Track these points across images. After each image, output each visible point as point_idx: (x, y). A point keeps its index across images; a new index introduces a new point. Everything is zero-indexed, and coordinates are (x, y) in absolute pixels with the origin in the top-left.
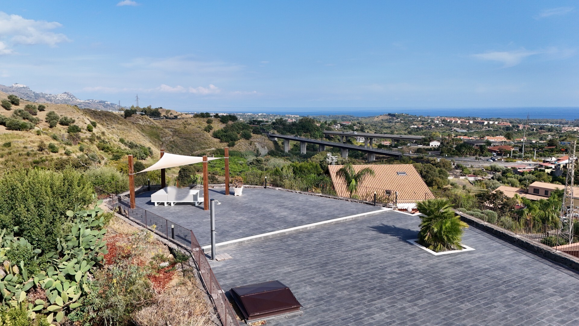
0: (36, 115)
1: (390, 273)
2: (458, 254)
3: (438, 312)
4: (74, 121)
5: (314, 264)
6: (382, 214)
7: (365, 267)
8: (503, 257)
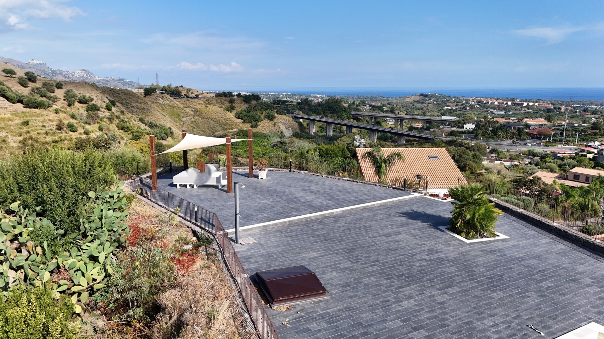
0: (53, 92)
1: (419, 260)
2: (491, 241)
3: (468, 301)
4: (92, 100)
5: (340, 249)
6: (412, 199)
7: (393, 254)
8: (539, 246)
